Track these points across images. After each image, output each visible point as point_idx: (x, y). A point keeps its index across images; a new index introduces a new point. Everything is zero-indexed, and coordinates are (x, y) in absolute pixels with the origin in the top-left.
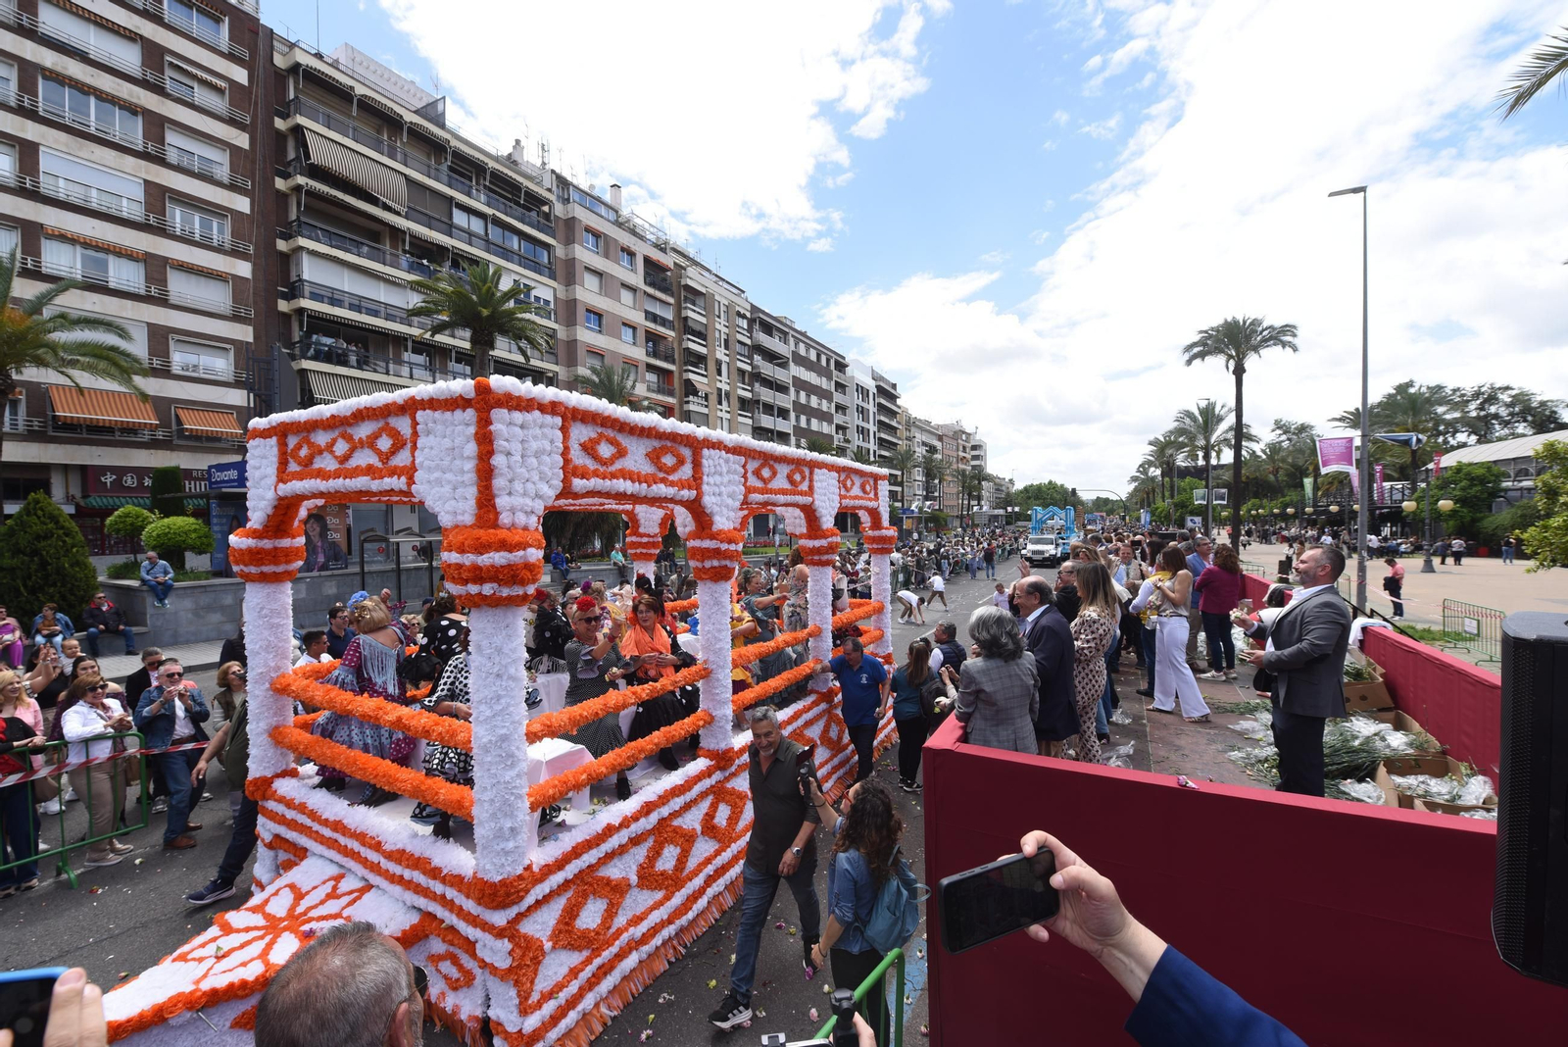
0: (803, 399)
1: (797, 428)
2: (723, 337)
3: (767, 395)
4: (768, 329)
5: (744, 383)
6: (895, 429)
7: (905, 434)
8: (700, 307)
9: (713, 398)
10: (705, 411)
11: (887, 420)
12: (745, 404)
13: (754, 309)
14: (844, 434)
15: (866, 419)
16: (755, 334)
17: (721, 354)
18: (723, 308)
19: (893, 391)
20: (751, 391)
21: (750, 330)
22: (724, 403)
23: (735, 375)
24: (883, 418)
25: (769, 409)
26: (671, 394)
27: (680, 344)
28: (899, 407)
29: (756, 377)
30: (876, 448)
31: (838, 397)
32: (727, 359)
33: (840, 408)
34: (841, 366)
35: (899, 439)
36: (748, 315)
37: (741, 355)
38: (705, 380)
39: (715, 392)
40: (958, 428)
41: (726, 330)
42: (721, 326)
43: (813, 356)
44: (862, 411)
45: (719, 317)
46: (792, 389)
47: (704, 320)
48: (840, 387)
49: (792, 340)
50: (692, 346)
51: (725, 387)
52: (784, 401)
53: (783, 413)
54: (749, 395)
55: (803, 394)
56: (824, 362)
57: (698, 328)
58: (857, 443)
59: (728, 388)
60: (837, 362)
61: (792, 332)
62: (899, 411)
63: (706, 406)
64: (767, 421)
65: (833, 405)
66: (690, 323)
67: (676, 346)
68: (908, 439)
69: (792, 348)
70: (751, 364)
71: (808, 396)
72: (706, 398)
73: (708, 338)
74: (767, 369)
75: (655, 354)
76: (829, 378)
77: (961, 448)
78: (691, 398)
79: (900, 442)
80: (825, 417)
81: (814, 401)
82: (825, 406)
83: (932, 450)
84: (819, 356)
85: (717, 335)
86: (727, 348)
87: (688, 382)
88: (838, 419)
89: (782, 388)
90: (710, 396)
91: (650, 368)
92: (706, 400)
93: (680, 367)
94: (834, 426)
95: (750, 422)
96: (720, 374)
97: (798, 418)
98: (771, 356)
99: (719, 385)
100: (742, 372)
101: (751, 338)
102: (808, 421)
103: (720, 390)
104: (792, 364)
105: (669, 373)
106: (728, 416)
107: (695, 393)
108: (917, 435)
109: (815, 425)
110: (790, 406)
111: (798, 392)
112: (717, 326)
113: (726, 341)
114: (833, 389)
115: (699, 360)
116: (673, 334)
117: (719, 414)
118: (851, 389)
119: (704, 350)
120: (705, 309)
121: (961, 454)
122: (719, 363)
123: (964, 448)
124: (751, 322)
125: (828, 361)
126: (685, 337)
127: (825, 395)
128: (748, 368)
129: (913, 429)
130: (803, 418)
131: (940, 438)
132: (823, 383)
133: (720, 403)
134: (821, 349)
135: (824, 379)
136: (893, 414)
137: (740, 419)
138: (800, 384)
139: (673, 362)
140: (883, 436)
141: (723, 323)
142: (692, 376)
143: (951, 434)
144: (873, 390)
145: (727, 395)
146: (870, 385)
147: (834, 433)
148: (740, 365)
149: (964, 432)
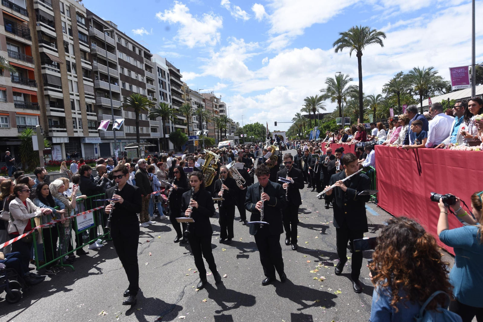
0: (126, 72)
1: (124, 90)
2: (68, 27)
3: (102, 69)
4: (100, 26)
5: (85, 59)
6: (181, 94)
7: (186, 97)
8: (48, 4)
9: (64, 67)
10: (59, 75)
11: (176, 89)
12: (87, 73)
13: (88, 12)
14: (153, 95)
15: (164, 87)
16: (90, 29)
17: (67, 37)
18: (65, 8)
19: (178, 73)
20: (91, 65)
21: (87, 25)
22: (73, 71)
23: (79, 54)
24: (174, 88)
25: (104, 77)
26: (30, 61)
27: (34, 28)
28: (182, 82)
29: (93, 57)
30: (171, 104)
31: (147, 73)
32: (72, 42)
33: (149, 80)
34: (148, 56)
35: (183, 100)
36: (85, 16)
37: (82, 41)
38: (57, 54)
39: (65, 63)
40: (212, 96)
41: (70, 23)
42: (65, 20)
43: (130, 47)
44: (162, 83)
45: (63, 13)
46: (119, 67)
47: (52, 13)
48: (148, 68)
49: (116, 36)
50: (43, 29)
51: (72, 61)
52: (115, 73)
53: (114, 80)
54: (90, 67)
55: (126, 70)
56: (137, 52)
57: (48, 17)
58: (160, 101)
59: (74, 61)
60: (145, 53)
61: (115, 31)
62: (182, 85)
63: (59, 72)
64: (104, 85)
65: (145, 78)
66: (41, 13)
67: (31, 28)
68: (188, 100)
69: (117, 40)
70: (90, 48)
71: (129, 71)
72: (58, 66)
73: (57, 25)
74: (101, 52)
75: (14, 32)
76: (142, 62)
77: (214, 106)
78: (46, 66)
79: (184, 102)
80: (140, 85)
81: (133, 75)
82: (140, 78)
83: (200, 106)
84: (134, 48)
85: (63, 25)
86: (71, 34)
87: (43, 54)
88: (149, 86)
89: (112, 65)
90: (61, 66)
91: (10, 41)
92: (59, 68)
93: (36, 43)
94: (146, 91)
95: (92, 84)
96: (68, 52)
97: (124, 85)
98: (102, 44)
99: (67, 59)
100: (84, 52)
101: (88, 30)
102: (131, 87)
103: (68, 62)
104: (117, 51)
105: (28, 46)
106: (76, 80)
107: (50, 62)
108: (192, 98)
109: (135, 89)
110: (118, 77)
111: (123, 69)
112: (63, 19)
113: (70, 31)
114: (144, 69)
115: (51, 40)
116: (27, 19)
117: (69, 78)
118: (155, 70)
119: (54, 34)
120: (52, 6)
121: (215, 109)
122: (66, 44)
123: (216, 106)
124: (88, 21)
125: (140, 52)
126: (37, 23)
127: (139, 71)
128: (88, 50)
129: (190, 95)
130: (127, 85)
131: (204, 100)
132: (139, 65)
133: (69, 71)
134: (135, 45)
135: (138, 62)
136: (179, 86)
137: (85, 82)
138: (124, 64)
139: (30, 39)
140: (175, 98)
141: (67, 17)
142: (45, 50)
143: (209, 98)
144: (167, 71)
145: (74, 66)
146: (166, 68)
147: (146, 94)
148: (81, 47)
149: (215, 98)
